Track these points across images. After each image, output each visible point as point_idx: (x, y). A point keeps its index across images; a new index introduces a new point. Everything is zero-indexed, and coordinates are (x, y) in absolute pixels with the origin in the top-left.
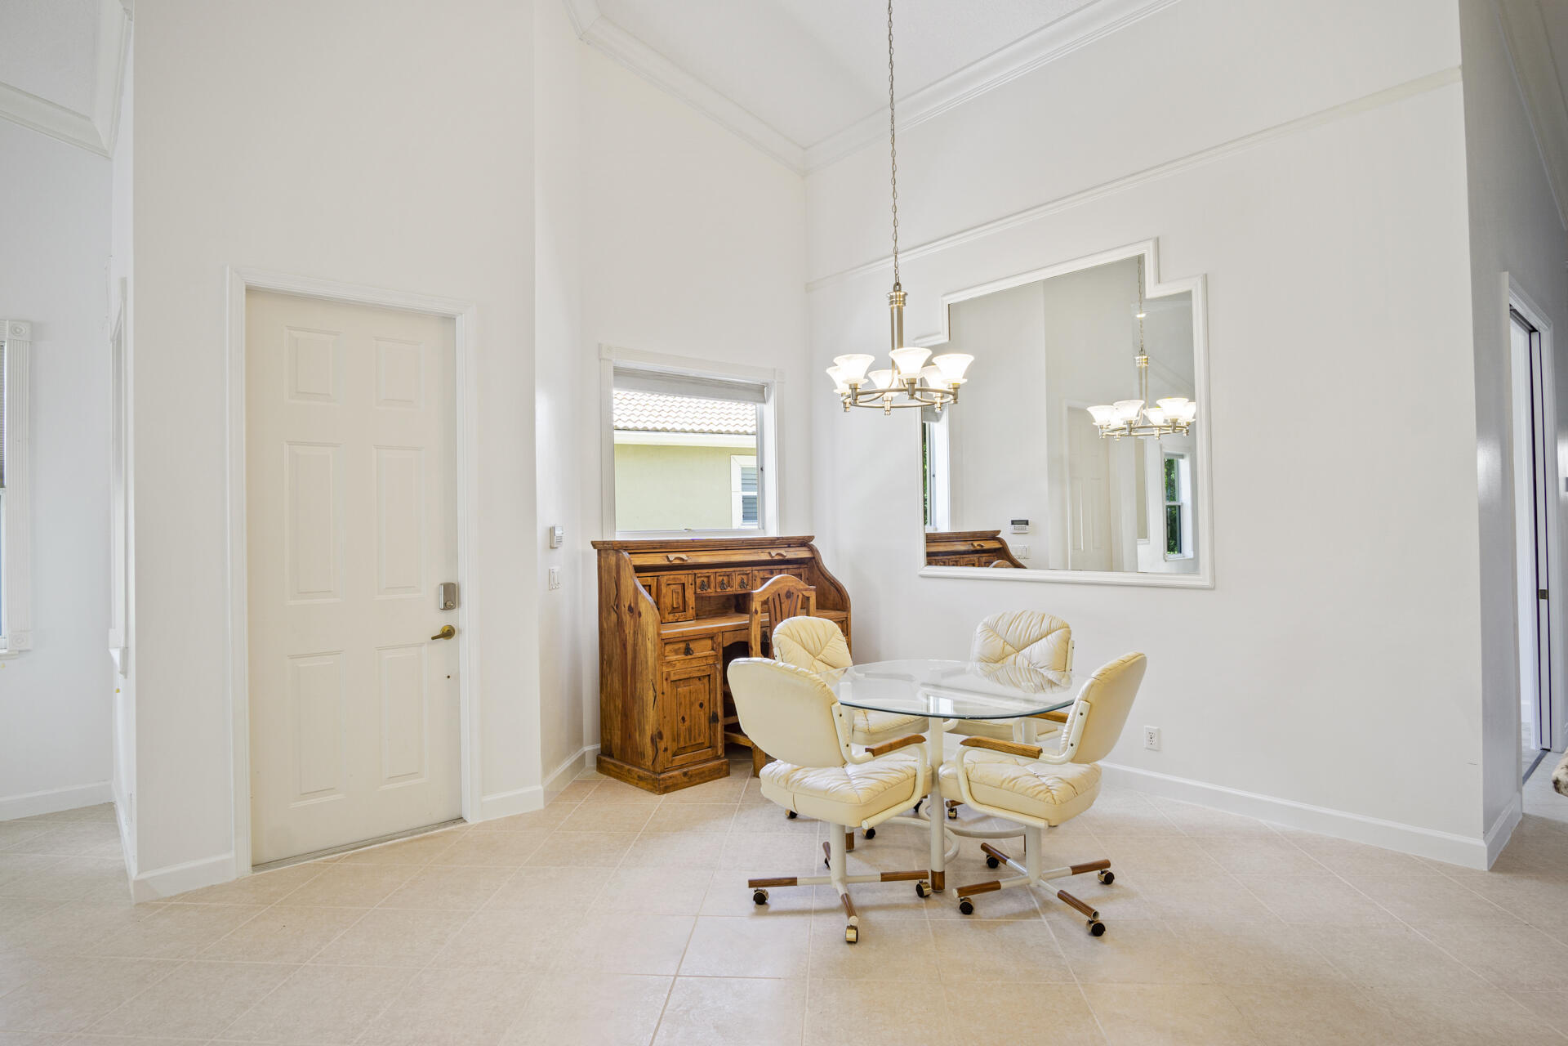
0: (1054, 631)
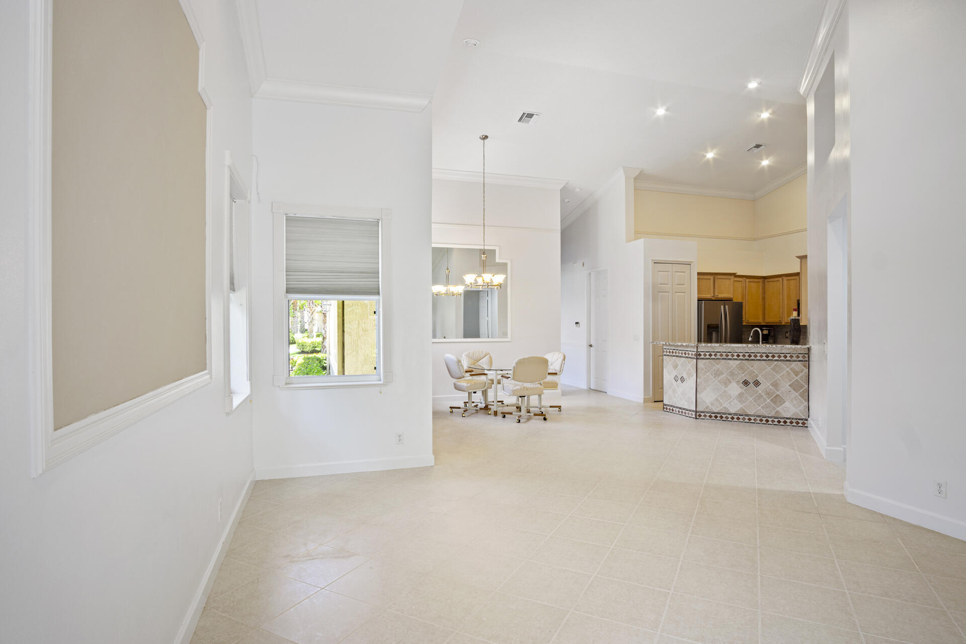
0: (487, 355)
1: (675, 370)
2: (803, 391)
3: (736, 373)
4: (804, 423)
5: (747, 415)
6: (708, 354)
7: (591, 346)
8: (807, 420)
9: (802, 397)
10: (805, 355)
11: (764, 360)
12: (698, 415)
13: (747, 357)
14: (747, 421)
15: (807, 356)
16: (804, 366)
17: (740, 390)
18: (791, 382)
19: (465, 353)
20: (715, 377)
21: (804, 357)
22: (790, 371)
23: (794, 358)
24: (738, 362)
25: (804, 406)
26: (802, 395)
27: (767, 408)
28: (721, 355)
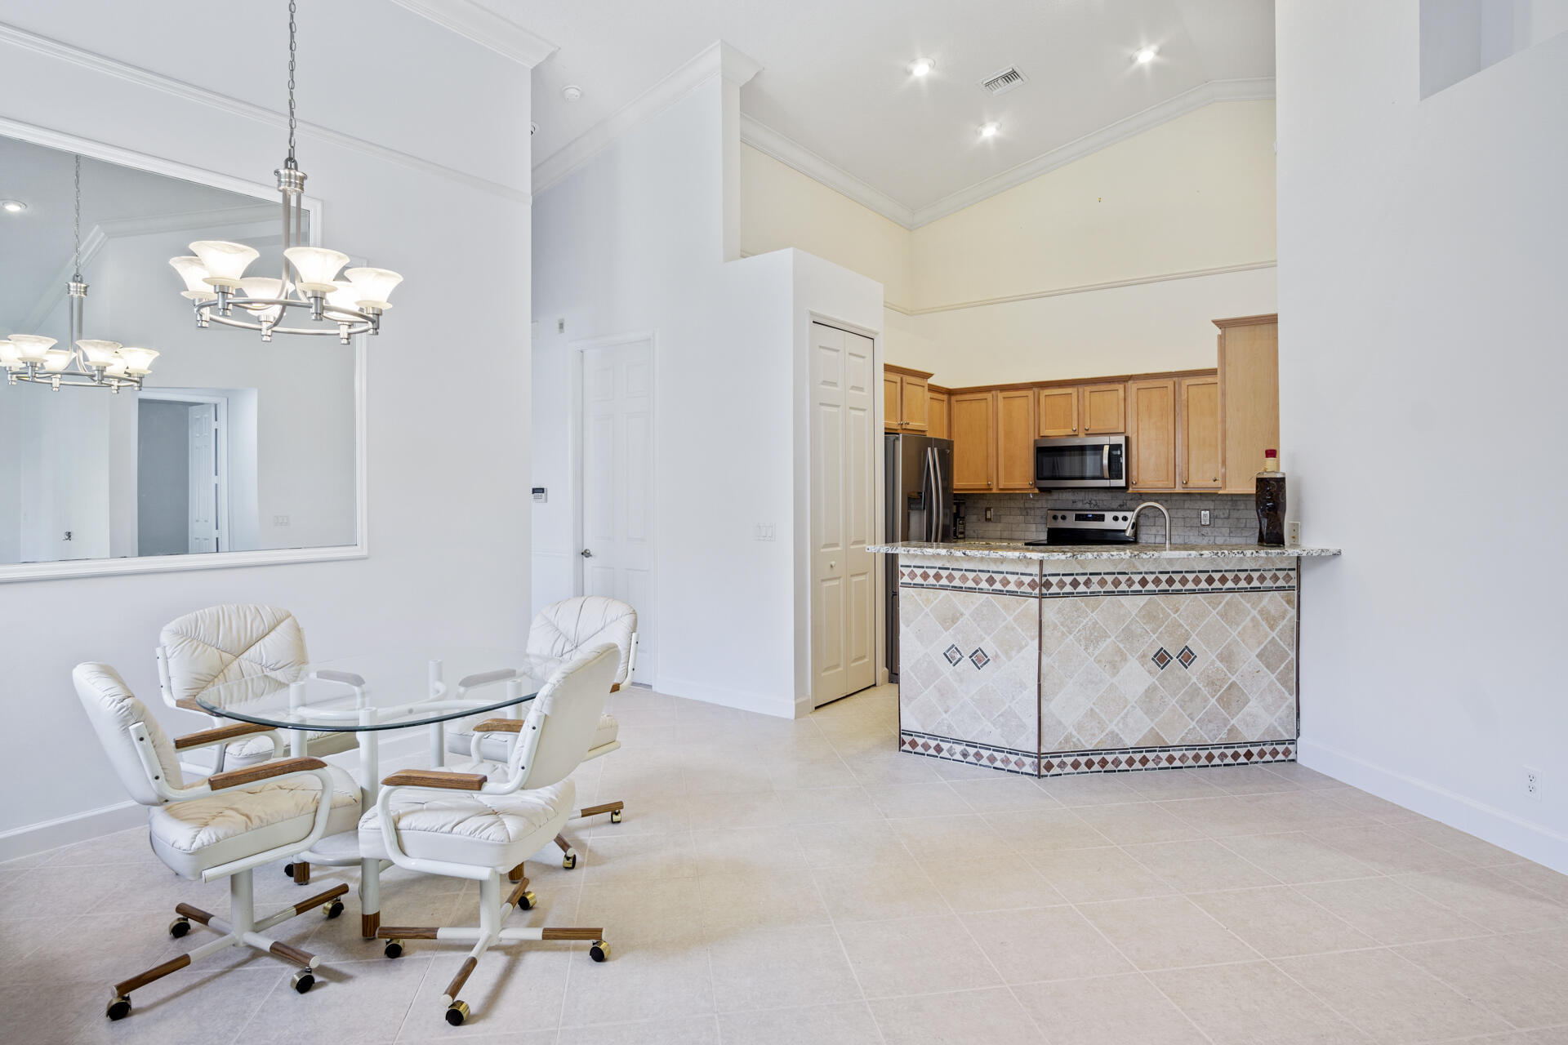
0: (282, 621)
1: (947, 629)
2: (1286, 667)
3: (1139, 631)
4: (1287, 752)
5: (1164, 749)
6: (1068, 579)
7: (586, 554)
8: (1293, 742)
9: (1284, 684)
10: (1290, 572)
11: (1202, 591)
12: (1044, 764)
13: (1164, 586)
14: (1164, 764)
15: (1293, 574)
16: (1289, 602)
17: (1150, 680)
18: (1262, 646)
19: (173, 625)
20: (1086, 649)
21: (1288, 578)
22: (1258, 617)
23: (1268, 583)
24: (1142, 600)
25: (1288, 707)
26: (1283, 680)
27: (1210, 721)
28: (1103, 583)
